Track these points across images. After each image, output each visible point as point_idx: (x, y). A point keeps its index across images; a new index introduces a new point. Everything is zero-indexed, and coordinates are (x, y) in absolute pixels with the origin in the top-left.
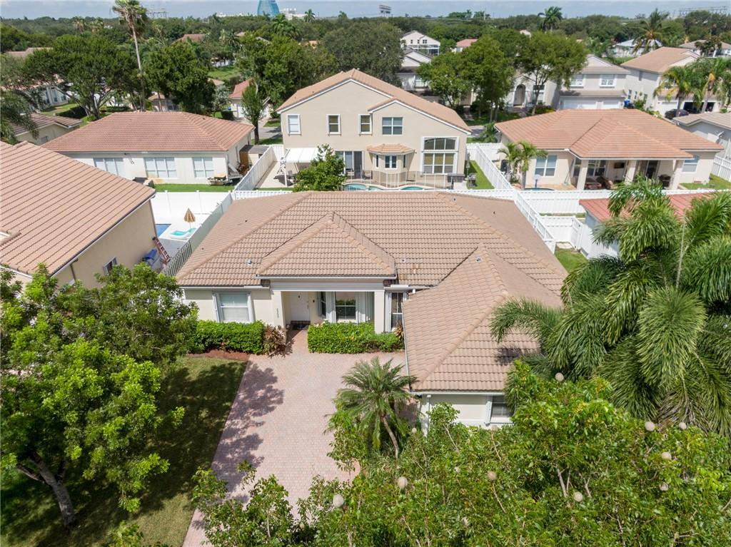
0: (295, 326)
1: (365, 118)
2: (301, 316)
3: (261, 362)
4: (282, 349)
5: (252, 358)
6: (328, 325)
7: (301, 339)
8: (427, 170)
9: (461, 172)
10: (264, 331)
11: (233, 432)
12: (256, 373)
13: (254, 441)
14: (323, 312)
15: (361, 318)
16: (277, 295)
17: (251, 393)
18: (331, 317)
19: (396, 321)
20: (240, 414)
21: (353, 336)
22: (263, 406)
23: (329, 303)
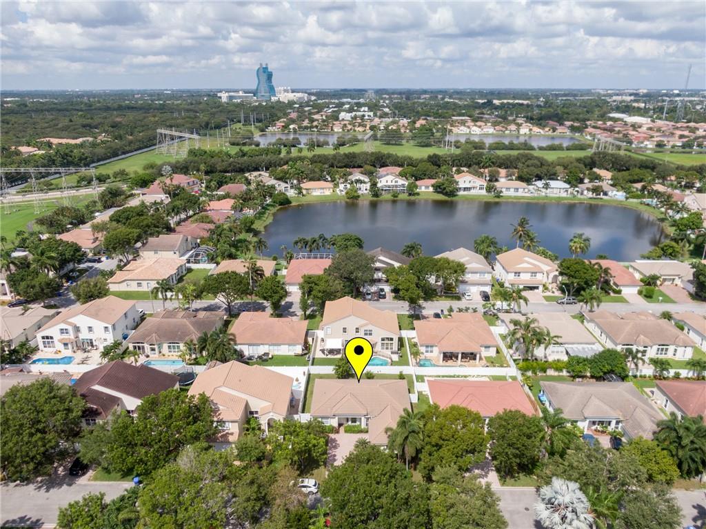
0: (340, 425)
1: (357, 329)
2: (342, 422)
3: (332, 436)
4: (337, 432)
5: (330, 435)
6: (349, 426)
7: (342, 429)
8: (383, 349)
9: (397, 350)
10: (333, 427)
11: (329, 453)
12: (332, 439)
13: (335, 455)
14: (348, 421)
15: (358, 423)
16: (337, 418)
17: (332, 444)
18: (350, 423)
19: (367, 425)
20: (330, 449)
21: (356, 429)
22: (335, 447)
23: (349, 420)
